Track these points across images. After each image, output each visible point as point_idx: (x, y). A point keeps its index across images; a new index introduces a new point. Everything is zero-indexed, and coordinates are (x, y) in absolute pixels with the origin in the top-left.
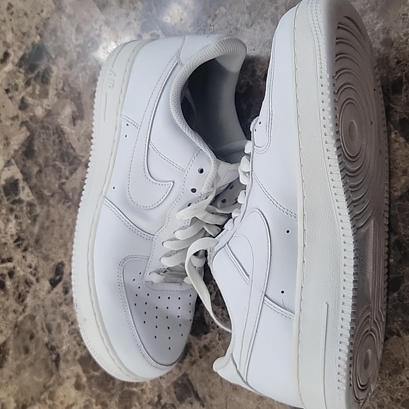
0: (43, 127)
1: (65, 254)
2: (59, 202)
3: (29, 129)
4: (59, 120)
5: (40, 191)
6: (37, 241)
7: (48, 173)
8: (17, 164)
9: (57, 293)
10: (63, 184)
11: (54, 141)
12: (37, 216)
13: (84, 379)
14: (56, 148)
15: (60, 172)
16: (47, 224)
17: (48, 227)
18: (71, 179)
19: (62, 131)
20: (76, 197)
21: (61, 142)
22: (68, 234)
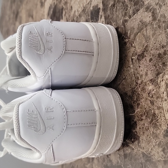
15: (127, 10)
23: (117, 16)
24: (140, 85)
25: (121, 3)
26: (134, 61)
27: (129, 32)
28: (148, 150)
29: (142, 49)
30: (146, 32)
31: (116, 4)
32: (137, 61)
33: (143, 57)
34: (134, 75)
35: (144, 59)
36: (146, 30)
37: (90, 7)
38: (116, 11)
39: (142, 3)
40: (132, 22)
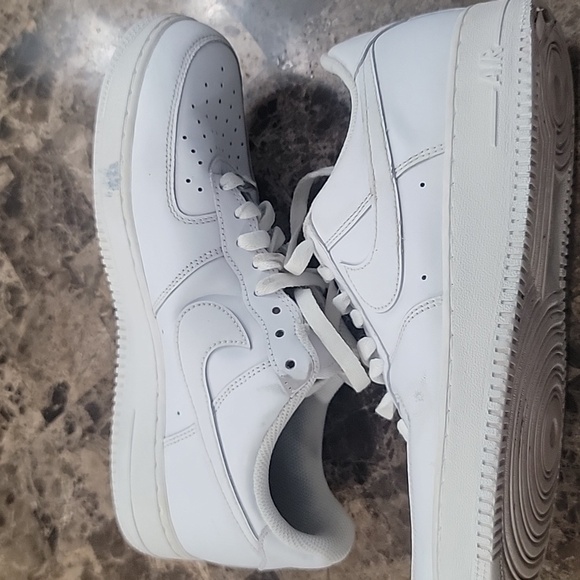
0: (38, 168)
1: (71, 371)
2: (62, 287)
3: (12, 169)
4: (65, 157)
5: (30, 269)
6: (23, 349)
7: (44, 240)
9: (54, 431)
10: (70, 259)
11: (55, 191)
12: (24, 307)
13: (98, 569)
14: (60, 201)
15: (66, 240)
16: (40, 321)
17: (42, 327)
18: (83, 251)
19: (70, 175)
20: (91, 281)
21: (67, 192)
22: (76, 340)
27: (82, 276)
31: (38, 233)
38: (40, 247)
40: (84, 258)
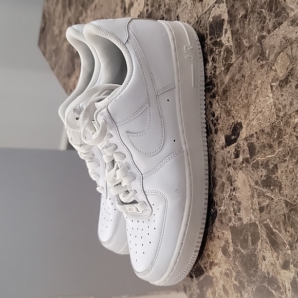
1: (245, 116)
2: (254, 56)
5: (240, 39)
6: (225, 92)
7: (252, 20)
8: (226, 3)
9: (229, 152)
12: (231, 65)
13: (231, 249)
15: (264, 23)
16: (237, 77)
17: (237, 81)
18: (272, 33)
20: (272, 57)
22: (254, 97)
23: (251, 31)
24: (282, 117)
25: (256, 14)
26: (274, 88)
27: (267, 52)
28: (293, 197)
29: (285, 73)
30: (292, 51)
31: (249, 14)
32: (279, 88)
33: (287, 83)
34: (275, 106)
35: (288, 86)
36: (291, 49)
37: (209, 17)
38: (249, 24)
39: (285, 14)
40: (272, 39)
